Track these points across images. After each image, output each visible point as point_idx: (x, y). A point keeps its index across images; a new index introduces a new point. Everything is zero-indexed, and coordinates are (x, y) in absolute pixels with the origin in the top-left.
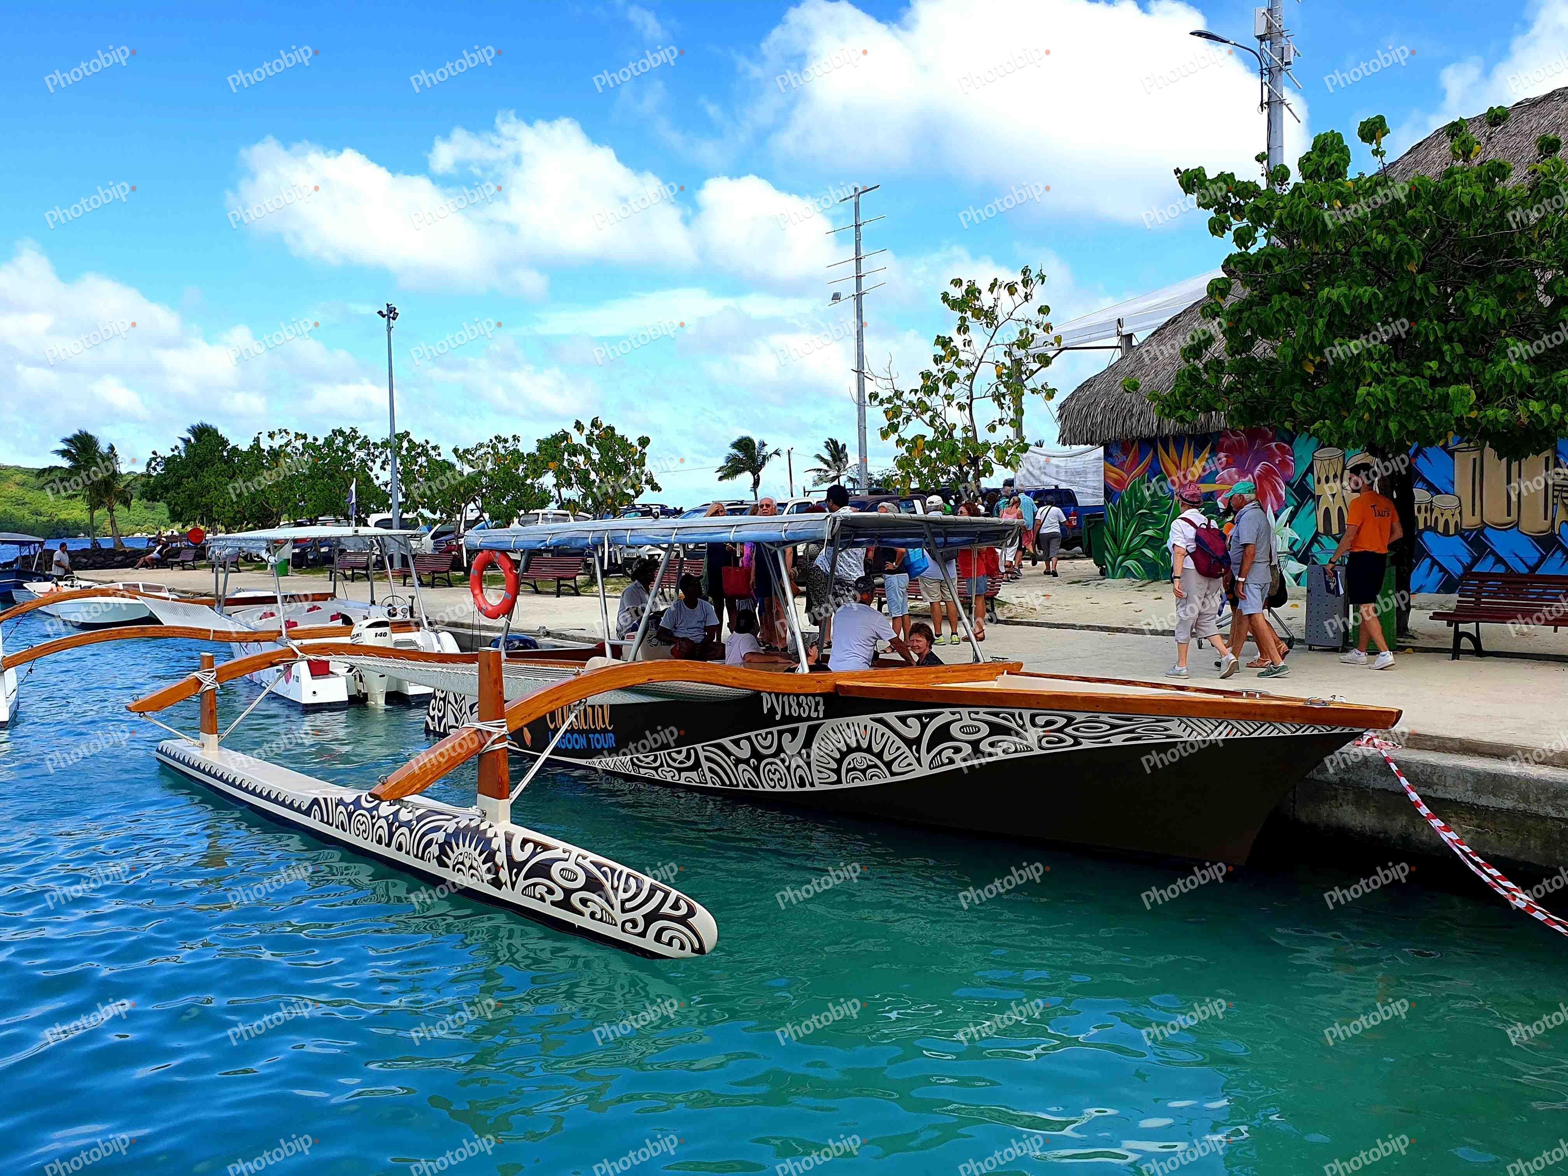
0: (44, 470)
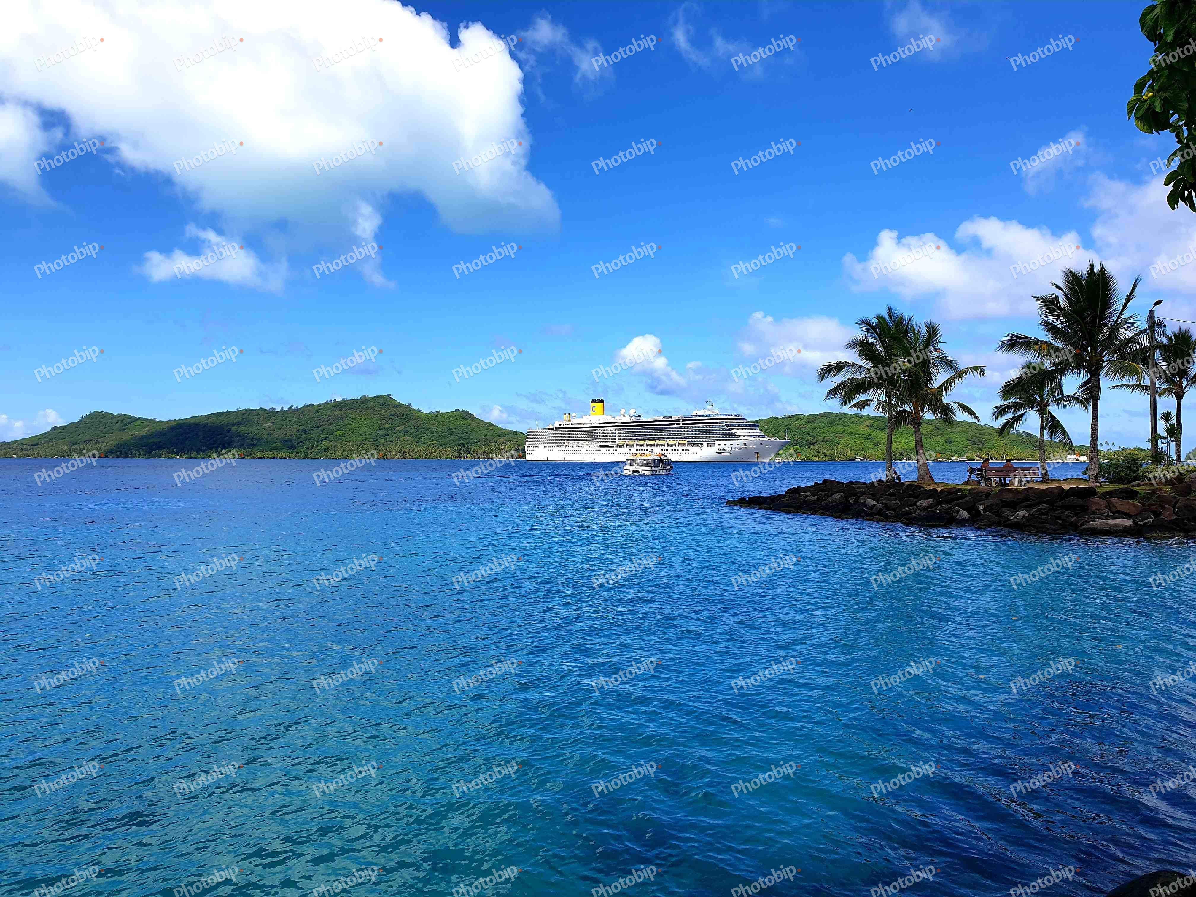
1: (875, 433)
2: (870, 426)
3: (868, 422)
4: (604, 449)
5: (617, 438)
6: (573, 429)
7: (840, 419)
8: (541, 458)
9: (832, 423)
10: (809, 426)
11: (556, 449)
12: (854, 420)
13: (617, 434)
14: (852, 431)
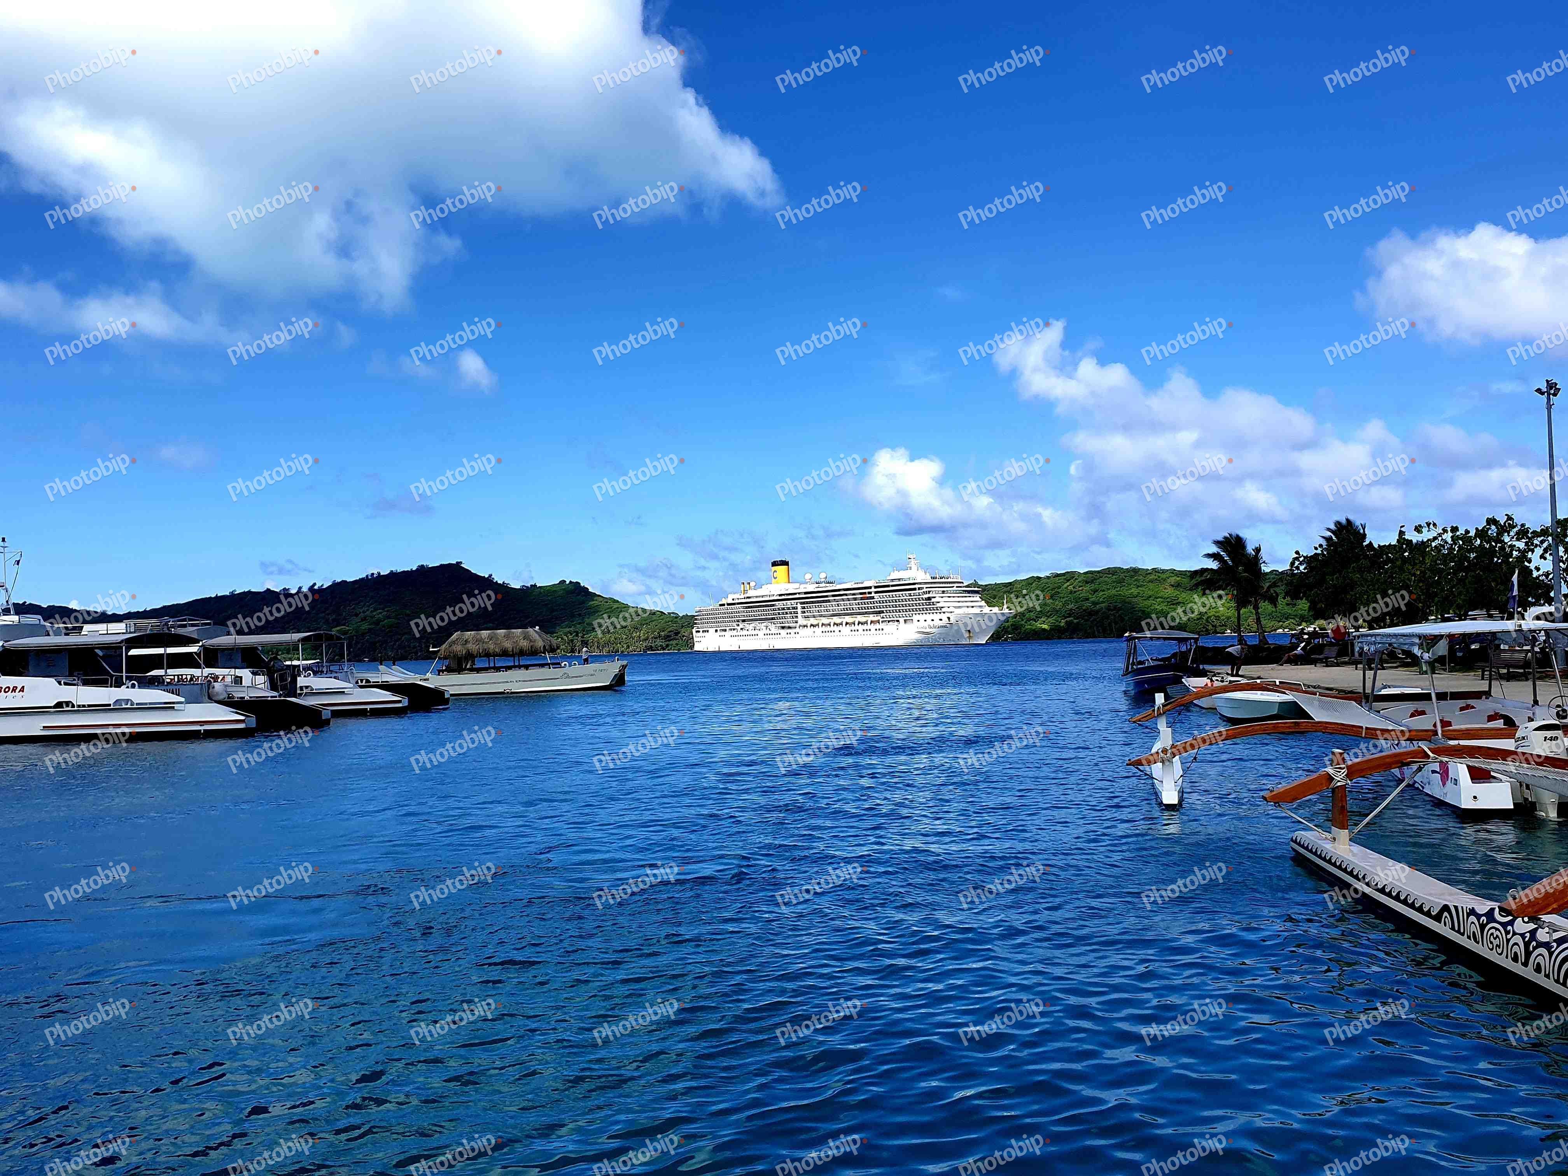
0: (1196, 572)
1: (1184, 595)
2: (1177, 586)
3: (1173, 580)
4: (783, 632)
5: (799, 615)
6: (750, 605)
7: (1132, 577)
8: (712, 648)
9: (1121, 581)
10: (1088, 587)
11: (728, 634)
12: (1152, 577)
13: (799, 610)
14: (1150, 593)
